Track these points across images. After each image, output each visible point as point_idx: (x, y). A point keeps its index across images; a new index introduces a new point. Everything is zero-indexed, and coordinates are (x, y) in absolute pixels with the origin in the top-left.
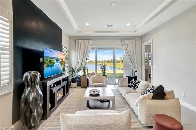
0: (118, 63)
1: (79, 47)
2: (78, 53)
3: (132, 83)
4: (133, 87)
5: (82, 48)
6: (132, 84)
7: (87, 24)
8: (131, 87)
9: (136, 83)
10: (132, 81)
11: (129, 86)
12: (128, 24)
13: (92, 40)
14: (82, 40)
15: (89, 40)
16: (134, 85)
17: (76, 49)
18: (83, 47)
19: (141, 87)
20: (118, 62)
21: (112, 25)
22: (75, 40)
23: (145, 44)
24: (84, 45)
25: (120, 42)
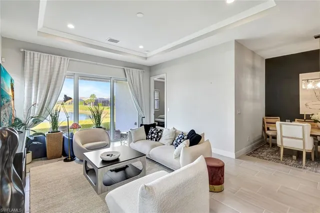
0: (86, 106)
1: (36, 70)
2: (31, 81)
3: (152, 133)
4: (155, 139)
5: (44, 72)
6: (153, 135)
7: (71, 26)
8: (151, 139)
9: (158, 133)
10: (152, 130)
11: (149, 138)
12: (141, 47)
13: (69, 58)
14: (45, 54)
15: (63, 57)
16: (156, 136)
17: (27, 71)
18: (47, 70)
19: (168, 136)
20: (85, 104)
21: (116, 41)
22: (22, 50)
23: (156, 79)
24: (49, 67)
25: (122, 71)
